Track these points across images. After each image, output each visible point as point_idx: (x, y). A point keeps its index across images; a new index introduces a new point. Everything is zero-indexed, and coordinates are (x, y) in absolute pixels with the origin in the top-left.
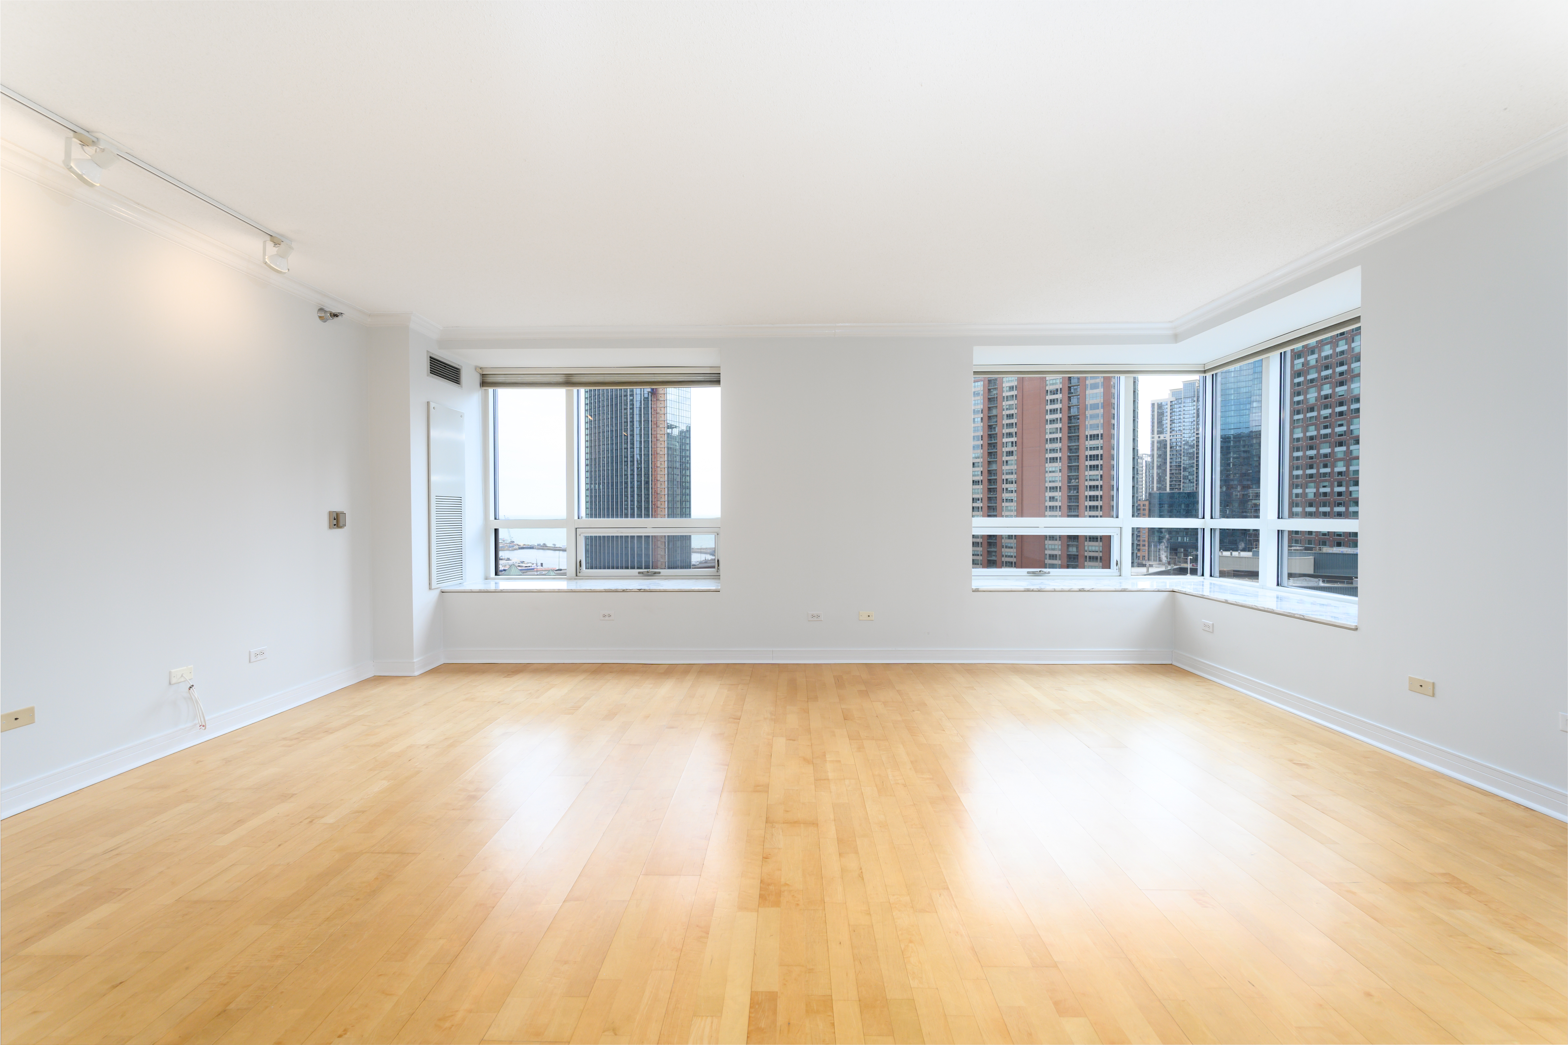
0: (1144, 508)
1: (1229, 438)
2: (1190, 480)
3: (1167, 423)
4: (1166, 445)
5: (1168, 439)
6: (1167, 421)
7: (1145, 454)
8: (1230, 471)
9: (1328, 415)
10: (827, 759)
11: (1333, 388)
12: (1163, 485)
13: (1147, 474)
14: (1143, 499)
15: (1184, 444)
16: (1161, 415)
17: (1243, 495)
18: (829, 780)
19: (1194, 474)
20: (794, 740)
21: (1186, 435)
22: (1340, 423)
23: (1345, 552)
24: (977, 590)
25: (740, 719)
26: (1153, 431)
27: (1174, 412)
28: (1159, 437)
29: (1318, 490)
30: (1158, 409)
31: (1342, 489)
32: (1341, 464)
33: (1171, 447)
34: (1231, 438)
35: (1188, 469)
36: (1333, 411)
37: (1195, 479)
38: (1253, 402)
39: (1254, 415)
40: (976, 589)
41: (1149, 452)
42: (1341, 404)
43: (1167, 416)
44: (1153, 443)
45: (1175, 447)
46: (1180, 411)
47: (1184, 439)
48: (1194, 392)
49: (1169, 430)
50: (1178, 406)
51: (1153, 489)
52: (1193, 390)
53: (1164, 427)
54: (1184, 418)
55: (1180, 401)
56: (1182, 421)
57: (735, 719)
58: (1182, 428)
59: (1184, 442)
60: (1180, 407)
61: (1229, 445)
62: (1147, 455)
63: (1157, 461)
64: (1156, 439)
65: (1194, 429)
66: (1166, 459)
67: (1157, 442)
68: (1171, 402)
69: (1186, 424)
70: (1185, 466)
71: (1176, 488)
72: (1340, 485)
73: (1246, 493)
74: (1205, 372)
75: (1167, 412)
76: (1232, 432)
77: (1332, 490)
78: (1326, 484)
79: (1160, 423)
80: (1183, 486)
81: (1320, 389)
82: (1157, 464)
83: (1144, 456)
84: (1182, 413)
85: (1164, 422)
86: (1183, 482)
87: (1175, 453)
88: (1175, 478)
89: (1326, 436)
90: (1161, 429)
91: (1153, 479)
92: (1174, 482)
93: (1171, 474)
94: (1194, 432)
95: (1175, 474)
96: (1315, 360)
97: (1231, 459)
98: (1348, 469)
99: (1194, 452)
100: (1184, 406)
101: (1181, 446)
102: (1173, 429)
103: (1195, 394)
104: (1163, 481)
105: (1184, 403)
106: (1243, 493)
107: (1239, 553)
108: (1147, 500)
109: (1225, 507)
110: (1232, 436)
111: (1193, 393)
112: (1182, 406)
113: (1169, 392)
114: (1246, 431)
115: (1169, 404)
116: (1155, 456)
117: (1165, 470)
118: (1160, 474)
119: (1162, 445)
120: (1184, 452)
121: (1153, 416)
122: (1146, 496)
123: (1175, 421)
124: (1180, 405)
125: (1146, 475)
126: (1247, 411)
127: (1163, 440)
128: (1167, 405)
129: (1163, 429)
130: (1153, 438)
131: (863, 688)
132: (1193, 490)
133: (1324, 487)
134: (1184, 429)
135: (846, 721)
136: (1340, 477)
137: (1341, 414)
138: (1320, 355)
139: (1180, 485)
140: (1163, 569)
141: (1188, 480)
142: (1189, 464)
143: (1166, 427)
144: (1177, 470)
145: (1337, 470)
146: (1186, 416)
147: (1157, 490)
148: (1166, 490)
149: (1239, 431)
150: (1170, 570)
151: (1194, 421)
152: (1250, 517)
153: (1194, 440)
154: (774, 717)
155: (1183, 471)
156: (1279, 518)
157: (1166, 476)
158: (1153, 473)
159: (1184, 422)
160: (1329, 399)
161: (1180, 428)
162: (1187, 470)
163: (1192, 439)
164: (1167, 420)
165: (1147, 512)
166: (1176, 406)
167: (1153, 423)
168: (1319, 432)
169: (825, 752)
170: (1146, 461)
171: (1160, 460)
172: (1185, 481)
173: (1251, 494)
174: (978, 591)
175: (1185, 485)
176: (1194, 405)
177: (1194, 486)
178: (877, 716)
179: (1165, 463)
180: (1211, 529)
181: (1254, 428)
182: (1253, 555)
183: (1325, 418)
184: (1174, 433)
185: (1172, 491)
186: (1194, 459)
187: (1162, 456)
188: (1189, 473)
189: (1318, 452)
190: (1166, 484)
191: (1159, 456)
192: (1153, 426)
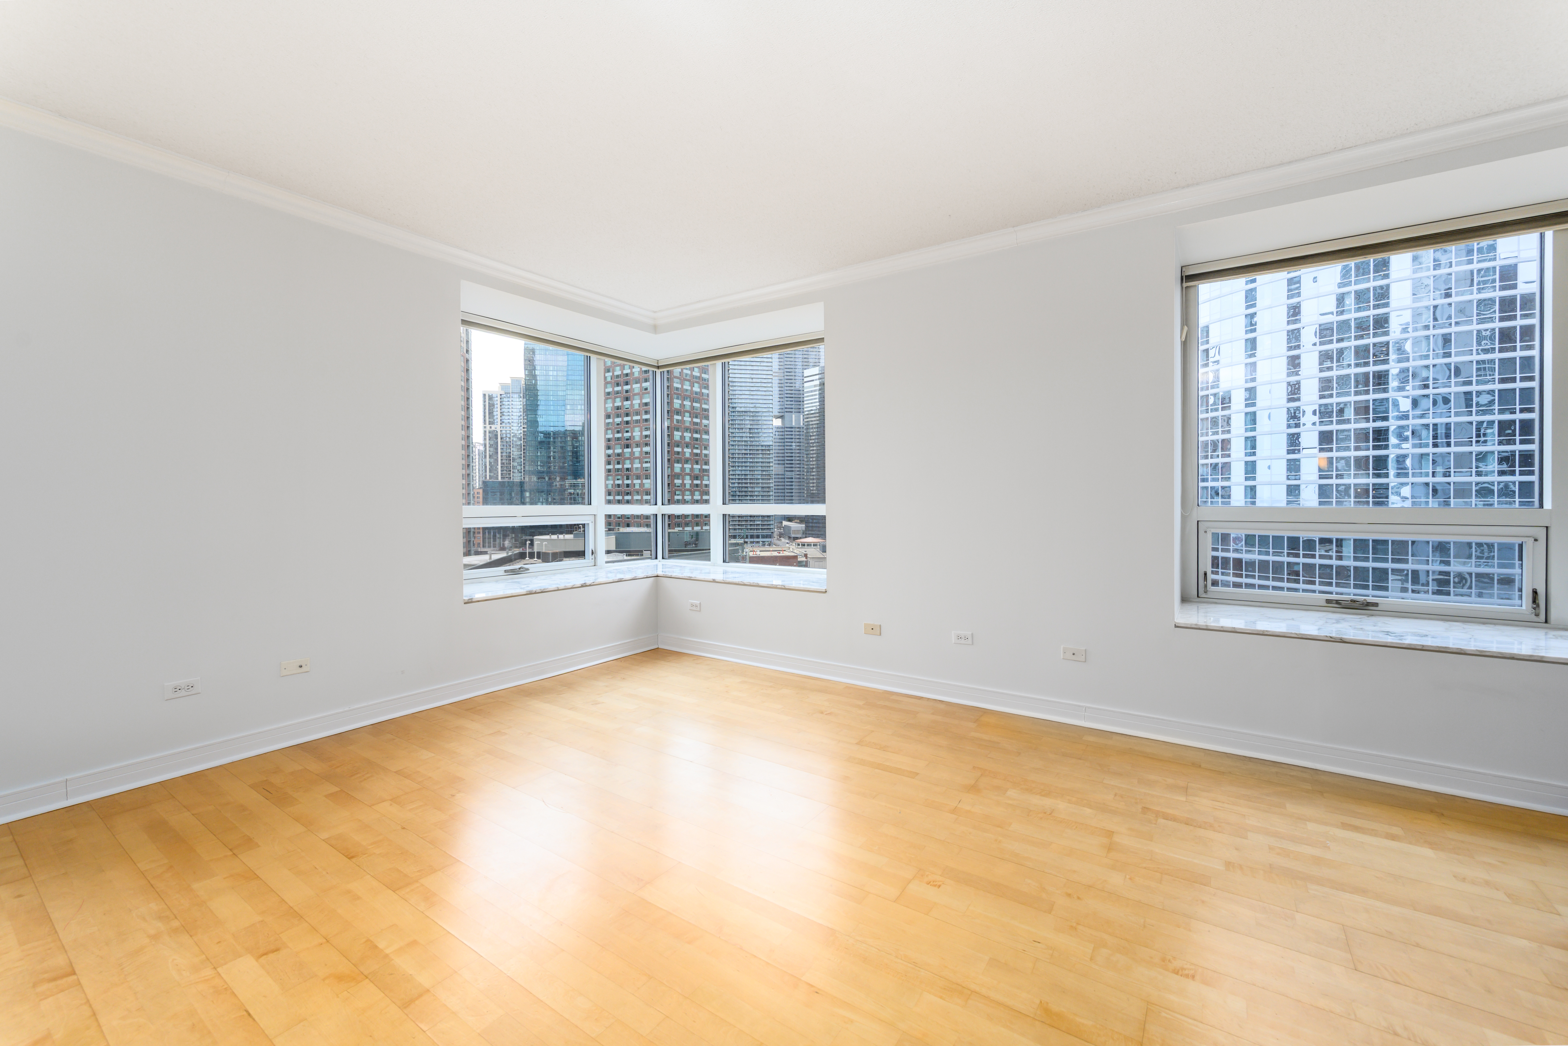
0: (478, 495)
1: (549, 434)
2: (518, 470)
3: (497, 415)
4: (496, 435)
5: (499, 430)
6: (497, 413)
7: (478, 443)
8: (551, 464)
9: (619, 422)
10: (387, 951)
11: (622, 402)
12: (495, 474)
13: (480, 462)
14: (477, 487)
15: (513, 436)
16: (492, 406)
17: (561, 485)
18: (428, 991)
19: (521, 465)
20: (277, 950)
21: (514, 428)
22: (627, 430)
23: (634, 531)
24: (470, 602)
25: (74, 973)
26: (485, 421)
27: (504, 405)
28: (491, 427)
29: (614, 482)
30: (489, 400)
31: (629, 482)
32: (628, 462)
33: (501, 438)
34: (551, 434)
35: (516, 459)
36: (623, 420)
37: (523, 469)
38: (567, 405)
39: (568, 416)
40: (469, 599)
41: (482, 441)
42: (627, 415)
43: (497, 408)
44: (485, 432)
45: (505, 439)
46: (508, 405)
47: (512, 431)
48: (521, 388)
49: (499, 422)
50: (507, 399)
51: (486, 478)
52: (519, 387)
53: (495, 418)
54: (512, 412)
55: (508, 396)
56: (510, 414)
57: (54, 979)
58: (510, 421)
59: (513, 435)
60: (508, 401)
61: (550, 440)
62: (480, 444)
63: (489, 451)
64: (488, 429)
65: (521, 422)
66: (497, 449)
67: (489, 432)
68: (501, 395)
69: (514, 417)
70: (514, 456)
71: (507, 477)
72: (628, 479)
73: (563, 483)
74: (658, 367)
75: (497, 404)
76: (552, 429)
77: (623, 482)
78: (619, 477)
79: (491, 413)
80: (513, 476)
81: (614, 402)
82: (489, 454)
83: (477, 444)
84: (510, 407)
85: (495, 413)
86: (513, 472)
87: (505, 444)
88: (505, 468)
89: (618, 439)
90: (492, 420)
91: (486, 467)
92: (505, 472)
93: (502, 463)
94: (521, 426)
95: (505, 464)
96: (610, 377)
97: (552, 452)
98: (632, 466)
99: (521, 444)
100: (512, 401)
101: (510, 438)
102: (503, 421)
103: (521, 391)
104: (496, 470)
105: (512, 397)
106: (561, 483)
107: (564, 536)
108: (480, 488)
109: (548, 495)
110: (552, 433)
111: (519, 390)
112: (510, 399)
113: (499, 385)
114: (562, 429)
115: (499, 397)
116: (488, 446)
117: (497, 460)
118: (492, 463)
119: (494, 435)
120: (513, 444)
121: (485, 406)
122: (479, 484)
123: (505, 413)
124: (508, 399)
125: (479, 464)
126: (563, 412)
127: (494, 430)
128: (497, 397)
129: (494, 420)
130: (485, 427)
131: (334, 789)
132: (521, 479)
133: (618, 479)
134: (512, 422)
135: (354, 860)
136: (628, 472)
137: (627, 423)
138: (613, 374)
139: (510, 474)
140: (503, 555)
141: (517, 470)
142: (518, 455)
143: (497, 419)
144: (507, 460)
145: (626, 466)
146: (514, 410)
147: (490, 479)
148: (498, 479)
149: (557, 429)
150: (511, 555)
151: (521, 416)
152: (567, 504)
153: (521, 433)
154: (176, 924)
155: (513, 462)
156: (723, 504)
157: (498, 465)
158: (485, 462)
159: (512, 415)
160: (620, 410)
161: (509, 421)
162: (516, 461)
163: (519, 432)
164: (497, 411)
165: (481, 500)
166: (505, 399)
167: (485, 413)
168: (614, 436)
169: (368, 940)
170: (479, 450)
171: (492, 449)
172: (514, 471)
173: (567, 484)
174: (472, 602)
175: (514, 475)
176: (521, 401)
177: (521, 476)
178: (404, 828)
179: (497, 453)
180: (662, 515)
181: (568, 427)
182: (574, 537)
183: (618, 424)
184: (504, 425)
185: (503, 480)
186: (521, 451)
187: (494, 446)
188: (518, 463)
189: (614, 451)
190: (498, 472)
191: (491, 446)
192: (485, 416)
